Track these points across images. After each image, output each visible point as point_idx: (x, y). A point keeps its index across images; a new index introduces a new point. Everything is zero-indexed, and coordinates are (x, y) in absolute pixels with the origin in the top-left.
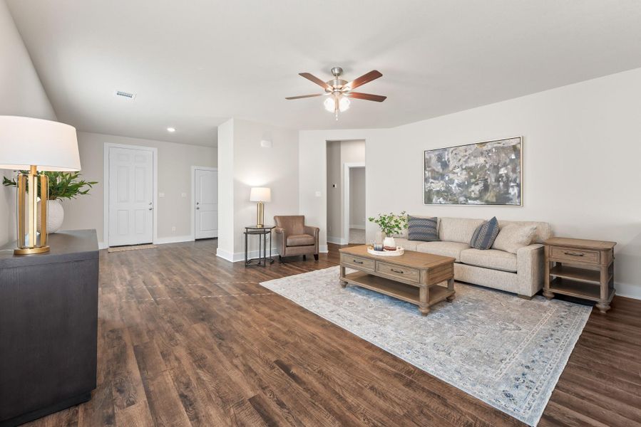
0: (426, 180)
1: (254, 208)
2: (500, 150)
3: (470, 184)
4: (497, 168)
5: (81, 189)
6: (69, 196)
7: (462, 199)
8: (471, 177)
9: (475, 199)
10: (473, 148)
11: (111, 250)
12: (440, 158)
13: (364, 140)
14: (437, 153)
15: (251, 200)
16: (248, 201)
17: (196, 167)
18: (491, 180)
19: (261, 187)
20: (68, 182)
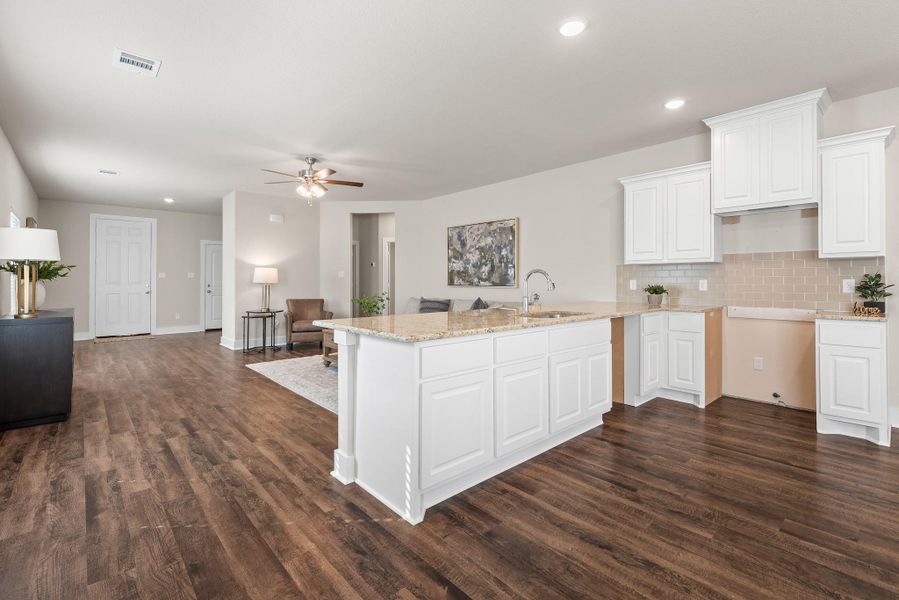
0: (449, 260)
1: (259, 291)
2: (503, 230)
3: (482, 264)
4: (500, 249)
5: (61, 272)
6: (50, 278)
7: (476, 280)
8: (482, 257)
9: (485, 280)
10: (484, 226)
11: (97, 341)
12: (460, 237)
13: (393, 213)
14: (457, 230)
15: (255, 281)
16: (252, 284)
17: (207, 242)
18: (496, 261)
19: (267, 267)
20: (49, 266)
